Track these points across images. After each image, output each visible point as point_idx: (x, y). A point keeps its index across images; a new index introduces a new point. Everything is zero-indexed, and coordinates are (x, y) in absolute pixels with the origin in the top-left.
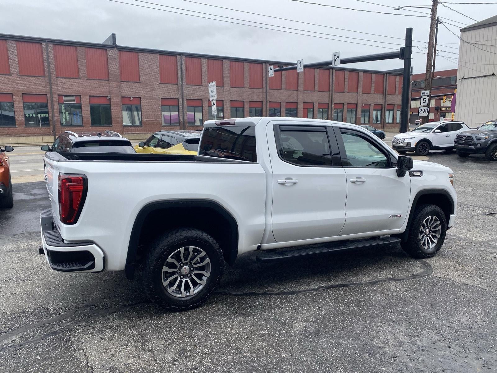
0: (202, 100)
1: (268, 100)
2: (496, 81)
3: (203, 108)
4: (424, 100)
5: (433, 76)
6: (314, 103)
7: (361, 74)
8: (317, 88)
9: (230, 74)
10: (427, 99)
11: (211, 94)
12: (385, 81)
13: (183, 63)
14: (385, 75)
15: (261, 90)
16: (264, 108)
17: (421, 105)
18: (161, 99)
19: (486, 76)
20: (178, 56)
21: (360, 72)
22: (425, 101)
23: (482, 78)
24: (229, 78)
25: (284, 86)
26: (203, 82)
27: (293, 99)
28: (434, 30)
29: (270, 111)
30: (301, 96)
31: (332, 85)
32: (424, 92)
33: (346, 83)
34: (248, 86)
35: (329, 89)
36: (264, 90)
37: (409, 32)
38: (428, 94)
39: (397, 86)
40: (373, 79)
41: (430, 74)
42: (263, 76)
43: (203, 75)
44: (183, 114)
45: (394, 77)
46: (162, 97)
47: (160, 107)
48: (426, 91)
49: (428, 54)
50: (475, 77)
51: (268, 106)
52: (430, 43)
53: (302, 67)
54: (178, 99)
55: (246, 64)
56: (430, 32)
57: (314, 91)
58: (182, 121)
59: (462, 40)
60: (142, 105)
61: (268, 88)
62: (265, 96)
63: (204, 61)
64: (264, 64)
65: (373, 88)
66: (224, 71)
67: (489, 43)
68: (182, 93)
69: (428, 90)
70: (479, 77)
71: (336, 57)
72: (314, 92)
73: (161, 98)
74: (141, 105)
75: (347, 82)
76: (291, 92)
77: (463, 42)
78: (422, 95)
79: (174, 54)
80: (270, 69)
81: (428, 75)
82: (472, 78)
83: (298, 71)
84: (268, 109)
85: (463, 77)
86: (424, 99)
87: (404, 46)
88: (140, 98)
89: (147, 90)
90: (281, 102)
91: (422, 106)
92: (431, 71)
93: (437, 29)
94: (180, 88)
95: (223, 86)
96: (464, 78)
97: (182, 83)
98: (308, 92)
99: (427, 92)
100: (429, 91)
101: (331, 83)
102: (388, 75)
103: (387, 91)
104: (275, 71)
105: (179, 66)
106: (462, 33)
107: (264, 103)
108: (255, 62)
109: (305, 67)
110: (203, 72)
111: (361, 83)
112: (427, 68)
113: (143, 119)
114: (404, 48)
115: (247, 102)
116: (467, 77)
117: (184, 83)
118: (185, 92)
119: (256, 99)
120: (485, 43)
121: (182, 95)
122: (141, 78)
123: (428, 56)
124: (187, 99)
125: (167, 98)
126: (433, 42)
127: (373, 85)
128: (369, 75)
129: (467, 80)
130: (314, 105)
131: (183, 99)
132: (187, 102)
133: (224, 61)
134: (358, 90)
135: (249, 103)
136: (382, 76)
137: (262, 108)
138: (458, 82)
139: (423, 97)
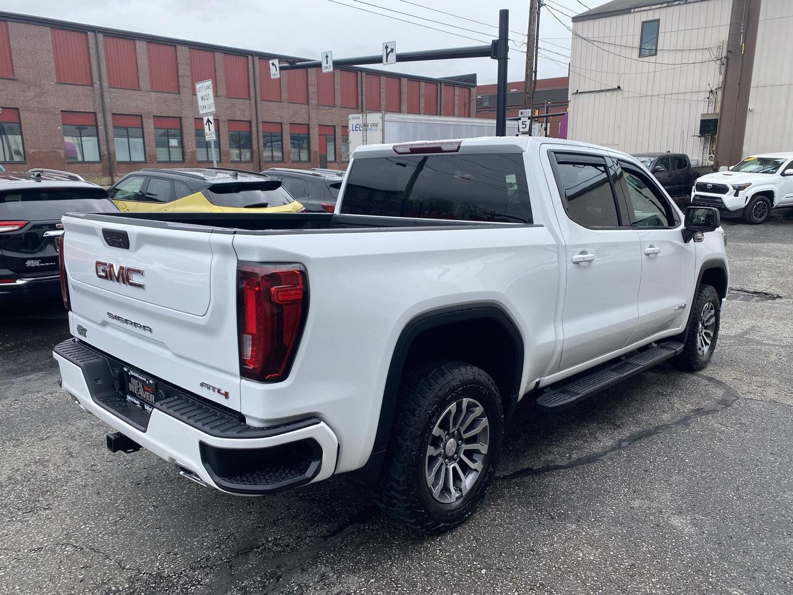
0: (141, 116)
1: (260, 119)
2: (622, 98)
3: (145, 131)
4: (523, 124)
5: (535, 88)
6: (335, 126)
7: (404, 81)
8: (338, 101)
9: (191, 70)
10: (528, 122)
11: (201, 103)
12: (439, 94)
13: (101, 46)
14: (439, 84)
15: (247, 101)
16: (253, 132)
17: (519, 131)
18: (60, 113)
19: (609, 90)
20: (89, 33)
21: (402, 78)
22: (524, 126)
23: (604, 94)
24: (190, 79)
25: (285, 96)
26: (142, 84)
27: (301, 119)
28: (535, 16)
29: (264, 137)
30: (315, 114)
31: (362, 98)
32: (524, 111)
33: (383, 95)
34: (224, 93)
35: (357, 103)
36: (253, 102)
37: (504, 15)
38: (530, 115)
39: (457, 102)
40: (423, 91)
41: (531, 84)
42: (248, 78)
43: (140, 70)
44: (107, 141)
45: (451, 88)
46: (63, 109)
47: (59, 128)
48: (526, 110)
49: (527, 53)
50: (593, 91)
51: (261, 129)
52: (530, 36)
53: (331, 63)
54: (95, 113)
55: (219, 56)
56: (530, 19)
57: (334, 106)
58: (106, 153)
59: (575, 34)
60: (22, 124)
61: (259, 99)
62: (254, 112)
63: (141, 45)
64: (250, 57)
65: (422, 105)
66: (179, 65)
67: (612, 41)
68: (103, 102)
69: (529, 108)
70: (599, 91)
71: (388, 50)
72: (335, 109)
73: (62, 111)
74: (20, 123)
75: (385, 94)
76: (297, 107)
77: (576, 37)
78: (520, 116)
79: (82, 29)
80: (273, 64)
81: (528, 86)
82: (589, 92)
83: (324, 71)
84: (261, 134)
85: (577, 91)
86: (523, 122)
87: (498, 38)
88: (18, 109)
89: (31, 94)
90: (281, 123)
91: (521, 133)
92: (531, 79)
93: (539, 14)
94: (98, 92)
95: (179, 93)
96: (579, 91)
97: (101, 84)
98: (325, 107)
99: (528, 112)
100: (530, 111)
101: (360, 94)
102: (443, 85)
103: (442, 110)
104: (281, 69)
105: (93, 52)
106: (575, 23)
107: (254, 123)
108: (234, 53)
109: (337, 64)
110: (140, 66)
111: (405, 96)
112: (527, 75)
113: (26, 150)
114: (497, 40)
115: (224, 121)
116: (583, 91)
117: (105, 84)
118: (107, 100)
119: (238, 116)
120: (607, 40)
121: (103, 106)
122: (17, 71)
123: (527, 56)
124: (112, 114)
125: (74, 110)
126: (534, 34)
127: (422, 100)
128: (415, 84)
129: (582, 95)
130: (335, 130)
131: (104, 113)
132: (113, 120)
133: (179, 47)
134: (400, 108)
135: (227, 123)
136: (434, 86)
137: (251, 132)
138: (570, 97)
139: (523, 119)
